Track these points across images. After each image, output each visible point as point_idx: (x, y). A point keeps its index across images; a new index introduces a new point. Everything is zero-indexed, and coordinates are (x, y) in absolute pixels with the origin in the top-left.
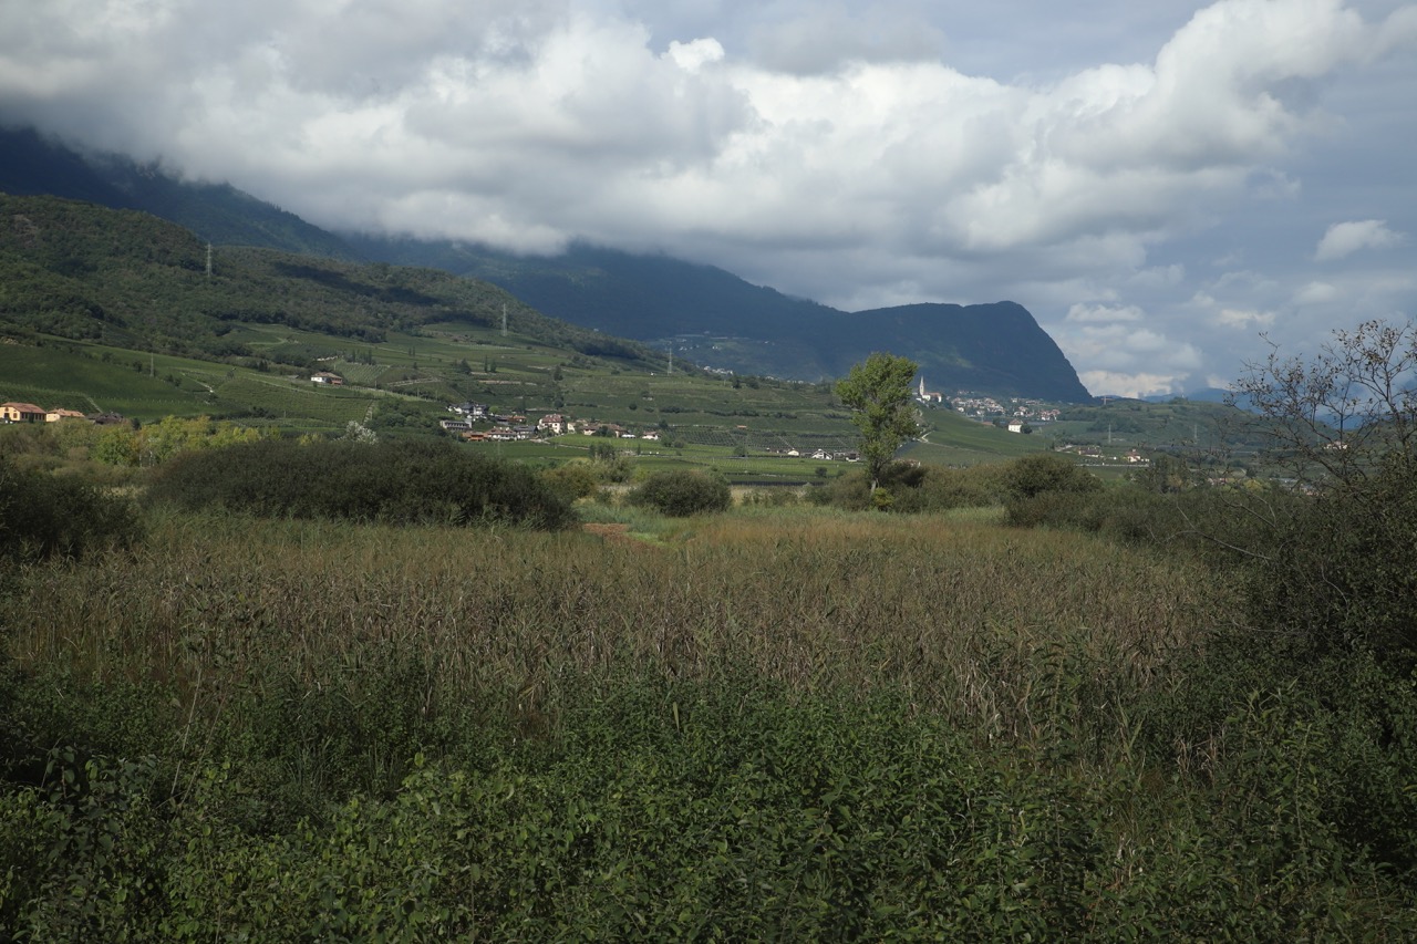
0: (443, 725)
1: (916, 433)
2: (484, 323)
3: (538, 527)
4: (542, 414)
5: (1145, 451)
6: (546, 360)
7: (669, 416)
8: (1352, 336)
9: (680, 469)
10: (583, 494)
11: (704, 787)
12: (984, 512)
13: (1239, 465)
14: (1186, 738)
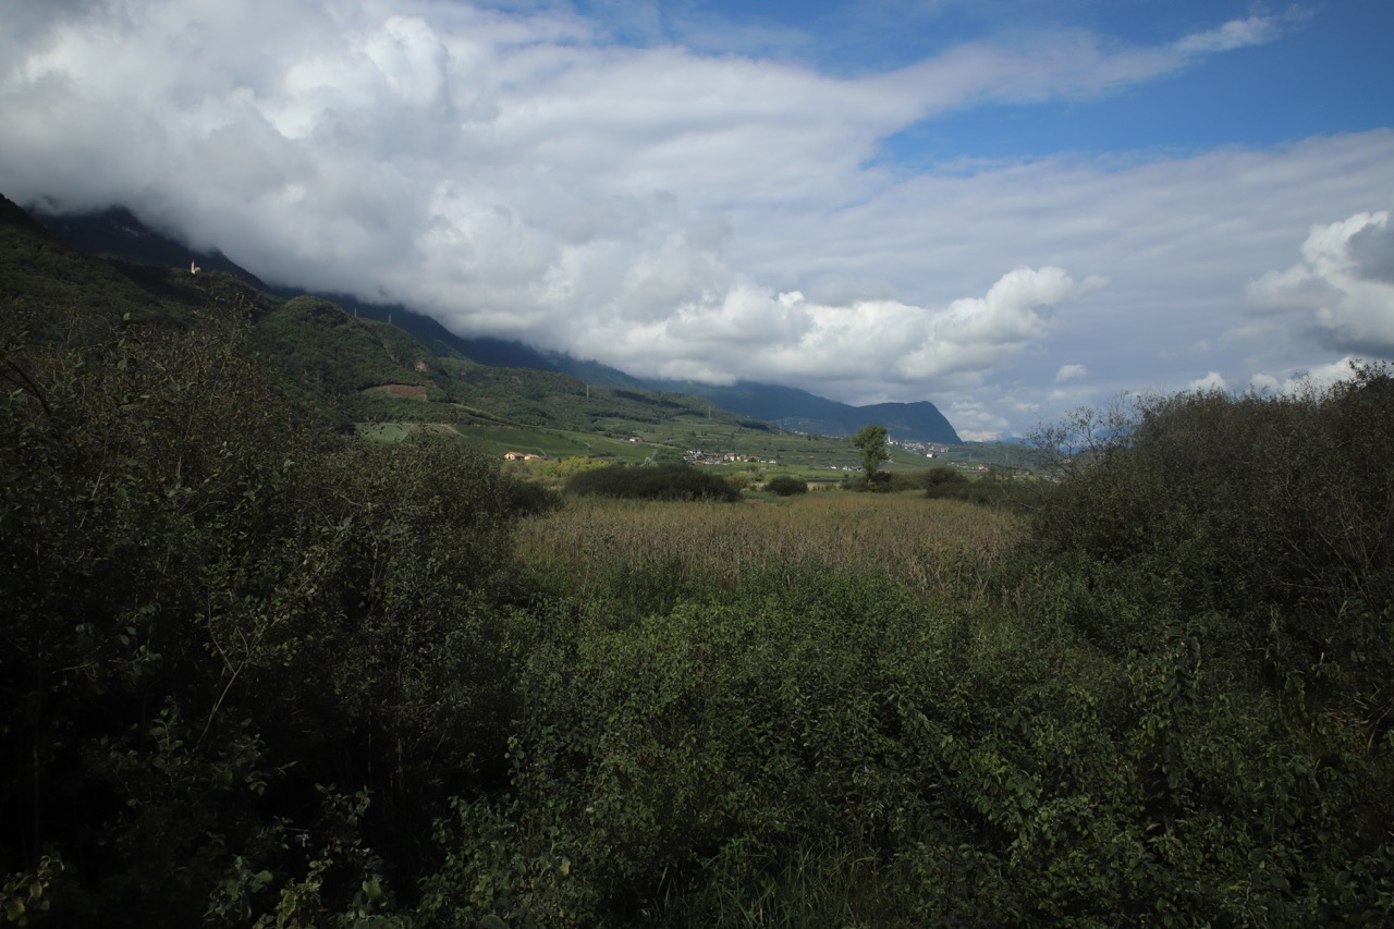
0: (689, 584)
1: (887, 458)
2: (702, 415)
3: (724, 501)
4: (726, 453)
5: (985, 464)
6: (728, 430)
7: (780, 452)
8: (1074, 414)
9: (785, 475)
10: (744, 487)
11: (799, 610)
12: (917, 492)
13: (1026, 470)
14: (1006, 588)
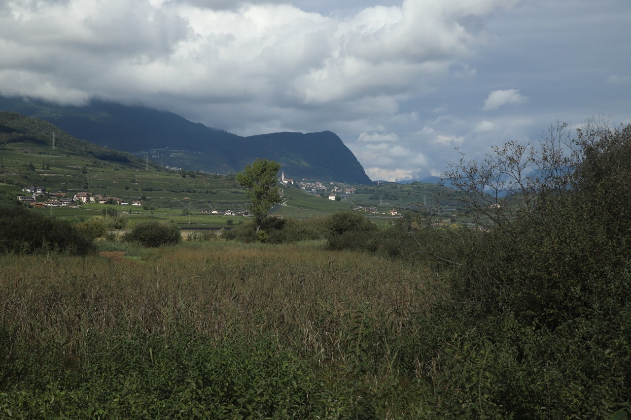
0: (19, 364)
1: (280, 201)
2: (43, 142)
3: (73, 254)
4: (76, 192)
5: (399, 210)
6: (78, 163)
7: (147, 192)
9: (152, 221)
10: (100, 236)
12: (316, 243)
13: (447, 217)
14: (420, 360)
